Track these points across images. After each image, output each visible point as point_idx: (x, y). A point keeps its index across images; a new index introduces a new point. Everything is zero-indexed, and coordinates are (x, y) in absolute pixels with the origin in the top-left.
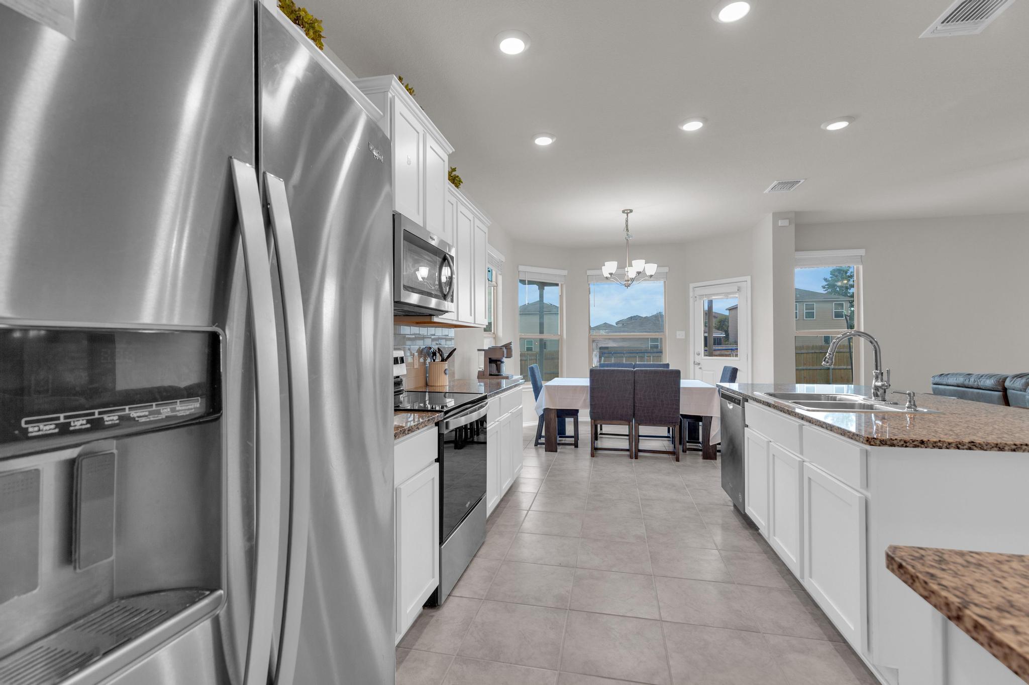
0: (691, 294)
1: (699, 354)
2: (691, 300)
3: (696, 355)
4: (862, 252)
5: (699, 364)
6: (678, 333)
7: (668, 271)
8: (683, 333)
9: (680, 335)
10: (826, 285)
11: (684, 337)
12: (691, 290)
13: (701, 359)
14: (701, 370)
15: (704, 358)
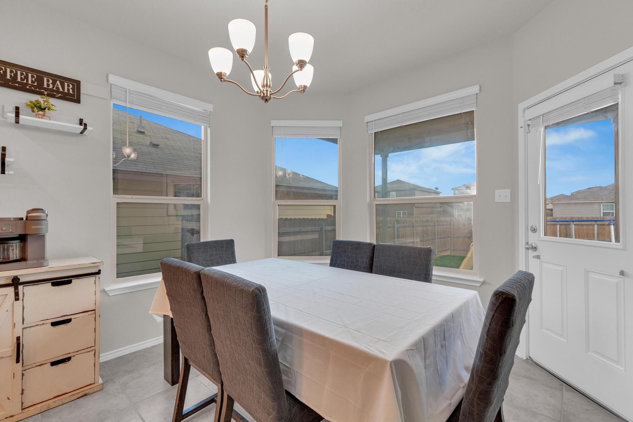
0: (521, 123)
1: (534, 230)
2: (521, 132)
3: (530, 231)
5: (535, 249)
6: (498, 192)
8: (508, 192)
9: (502, 196)
11: (508, 200)
12: (520, 114)
13: (538, 240)
14: (539, 260)
15: (546, 240)
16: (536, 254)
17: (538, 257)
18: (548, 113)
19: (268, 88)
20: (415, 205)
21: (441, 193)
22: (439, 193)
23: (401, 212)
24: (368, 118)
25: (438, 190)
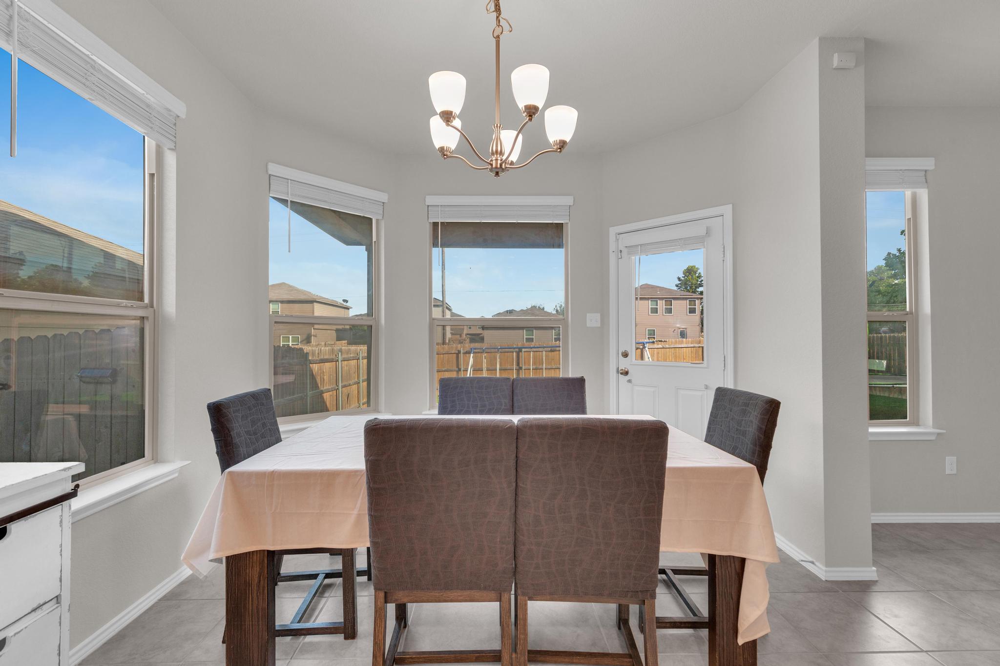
0: (612, 246)
1: (625, 355)
3: (621, 356)
4: (928, 163)
5: (626, 373)
6: (589, 316)
7: (572, 204)
8: (598, 316)
9: (593, 320)
10: (679, 284)
11: (599, 325)
12: (612, 238)
13: (631, 365)
14: (630, 384)
15: (637, 363)
16: (627, 378)
17: (629, 381)
18: (646, 244)
19: (498, 156)
20: (313, 327)
21: (351, 308)
22: (348, 308)
23: (291, 336)
24: (430, 200)
25: (347, 304)
